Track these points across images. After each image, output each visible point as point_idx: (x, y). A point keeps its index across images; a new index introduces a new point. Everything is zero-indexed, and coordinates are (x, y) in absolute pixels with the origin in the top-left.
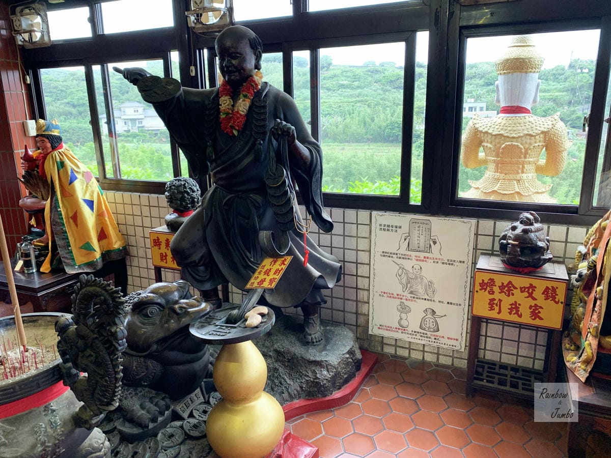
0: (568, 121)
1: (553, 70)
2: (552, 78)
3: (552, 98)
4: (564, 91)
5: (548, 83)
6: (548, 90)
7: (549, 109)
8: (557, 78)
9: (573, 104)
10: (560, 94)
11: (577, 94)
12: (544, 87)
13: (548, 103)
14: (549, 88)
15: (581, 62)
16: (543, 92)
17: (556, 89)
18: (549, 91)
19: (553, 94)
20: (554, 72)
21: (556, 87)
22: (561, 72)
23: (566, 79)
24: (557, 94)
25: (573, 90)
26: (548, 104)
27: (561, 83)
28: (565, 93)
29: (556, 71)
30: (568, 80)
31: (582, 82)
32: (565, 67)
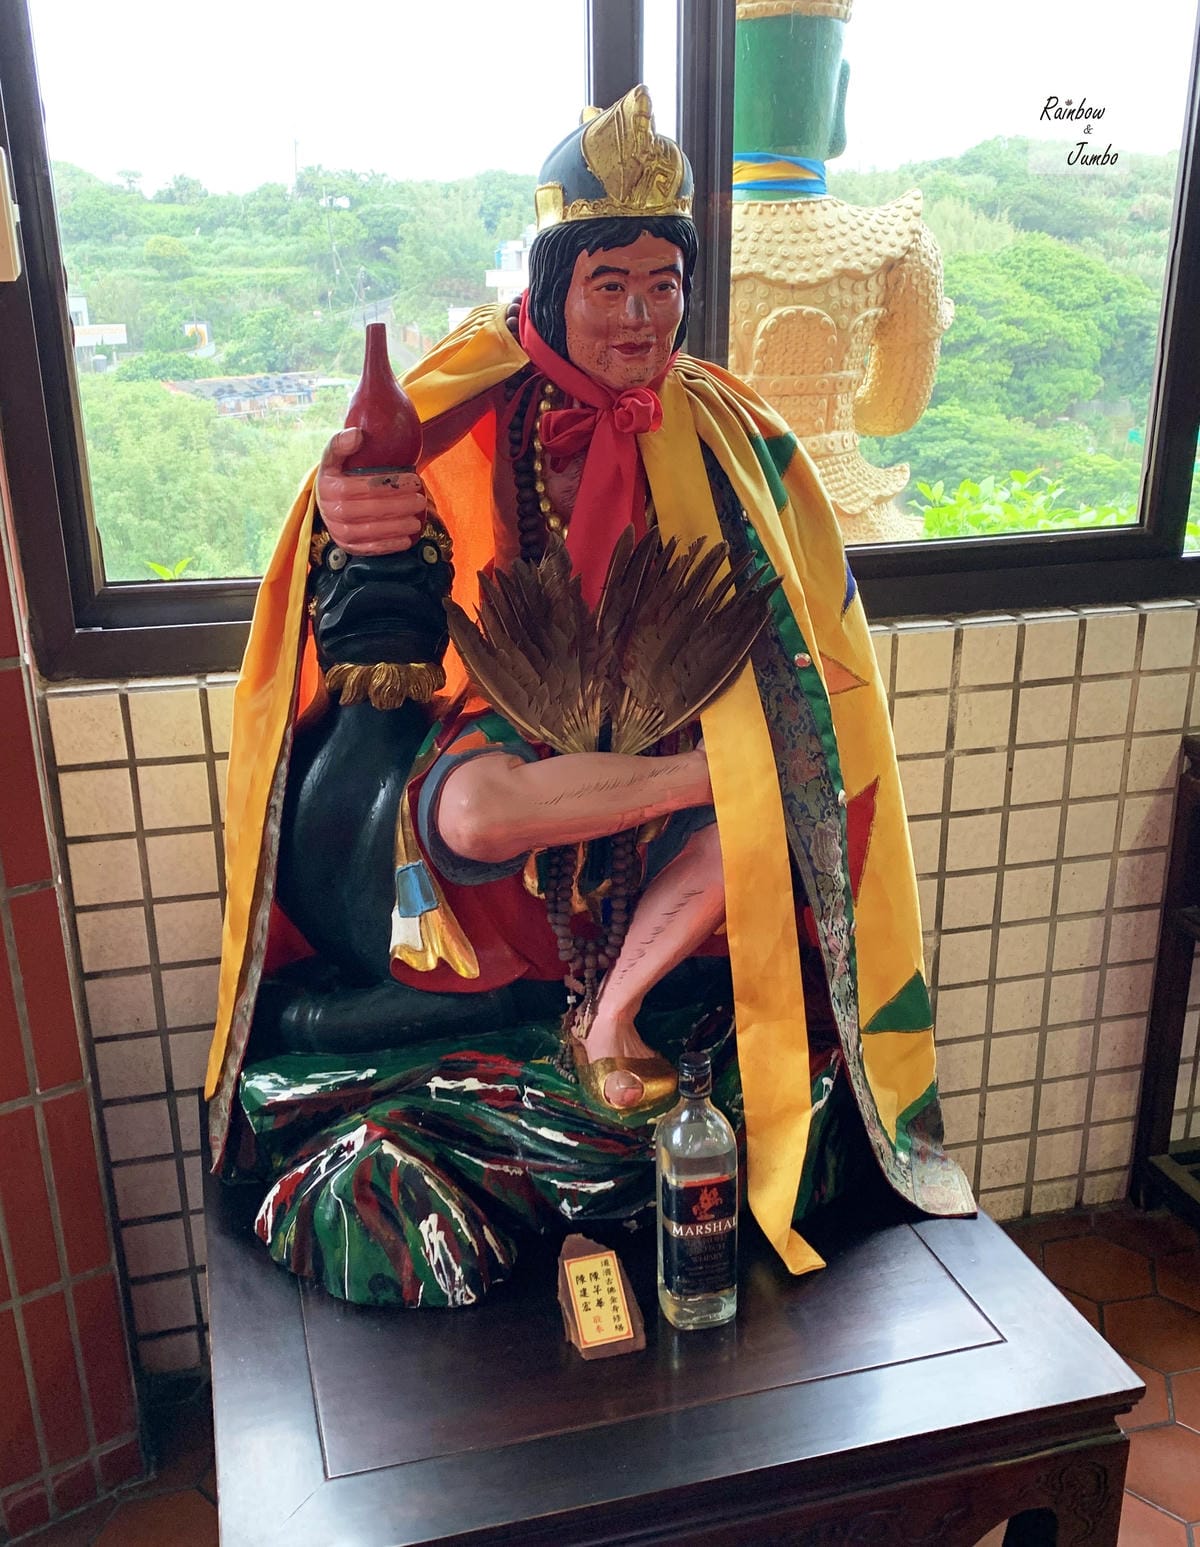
0: (334, 354)
1: (253, 198)
2: (257, 220)
3: (274, 284)
4: (299, 264)
5: (250, 236)
6: (257, 259)
7: (276, 317)
8: (272, 223)
9: (333, 302)
10: (292, 270)
11: (338, 272)
12: (244, 250)
13: (266, 298)
14: (256, 251)
15: (325, 176)
16: (244, 265)
17: (276, 255)
18: (256, 262)
19: (273, 271)
20: (261, 203)
21: (275, 249)
22: (278, 203)
23: (298, 225)
24: (284, 271)
25: (321, 260)
26: (265, 303)
27: (288, 239)
28: (302, 270)
29: (266, 200)
30: (304, 229)
31: (343, 235)
32: (285, 189)
